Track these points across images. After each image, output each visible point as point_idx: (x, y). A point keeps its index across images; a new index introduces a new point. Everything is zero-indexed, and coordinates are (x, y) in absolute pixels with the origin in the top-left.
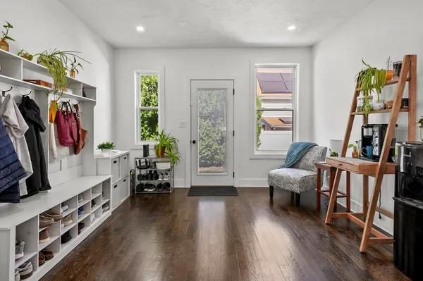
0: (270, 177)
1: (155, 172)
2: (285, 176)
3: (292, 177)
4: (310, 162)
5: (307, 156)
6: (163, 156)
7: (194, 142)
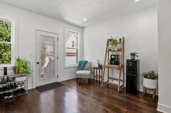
0: (77, 75)
1: (15, 83)
2: (83, 73)
3: (87, 73)
4: (88, 67)
5: (86, 65)
6: (18, 73)
7: (38, 63)
